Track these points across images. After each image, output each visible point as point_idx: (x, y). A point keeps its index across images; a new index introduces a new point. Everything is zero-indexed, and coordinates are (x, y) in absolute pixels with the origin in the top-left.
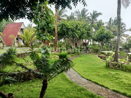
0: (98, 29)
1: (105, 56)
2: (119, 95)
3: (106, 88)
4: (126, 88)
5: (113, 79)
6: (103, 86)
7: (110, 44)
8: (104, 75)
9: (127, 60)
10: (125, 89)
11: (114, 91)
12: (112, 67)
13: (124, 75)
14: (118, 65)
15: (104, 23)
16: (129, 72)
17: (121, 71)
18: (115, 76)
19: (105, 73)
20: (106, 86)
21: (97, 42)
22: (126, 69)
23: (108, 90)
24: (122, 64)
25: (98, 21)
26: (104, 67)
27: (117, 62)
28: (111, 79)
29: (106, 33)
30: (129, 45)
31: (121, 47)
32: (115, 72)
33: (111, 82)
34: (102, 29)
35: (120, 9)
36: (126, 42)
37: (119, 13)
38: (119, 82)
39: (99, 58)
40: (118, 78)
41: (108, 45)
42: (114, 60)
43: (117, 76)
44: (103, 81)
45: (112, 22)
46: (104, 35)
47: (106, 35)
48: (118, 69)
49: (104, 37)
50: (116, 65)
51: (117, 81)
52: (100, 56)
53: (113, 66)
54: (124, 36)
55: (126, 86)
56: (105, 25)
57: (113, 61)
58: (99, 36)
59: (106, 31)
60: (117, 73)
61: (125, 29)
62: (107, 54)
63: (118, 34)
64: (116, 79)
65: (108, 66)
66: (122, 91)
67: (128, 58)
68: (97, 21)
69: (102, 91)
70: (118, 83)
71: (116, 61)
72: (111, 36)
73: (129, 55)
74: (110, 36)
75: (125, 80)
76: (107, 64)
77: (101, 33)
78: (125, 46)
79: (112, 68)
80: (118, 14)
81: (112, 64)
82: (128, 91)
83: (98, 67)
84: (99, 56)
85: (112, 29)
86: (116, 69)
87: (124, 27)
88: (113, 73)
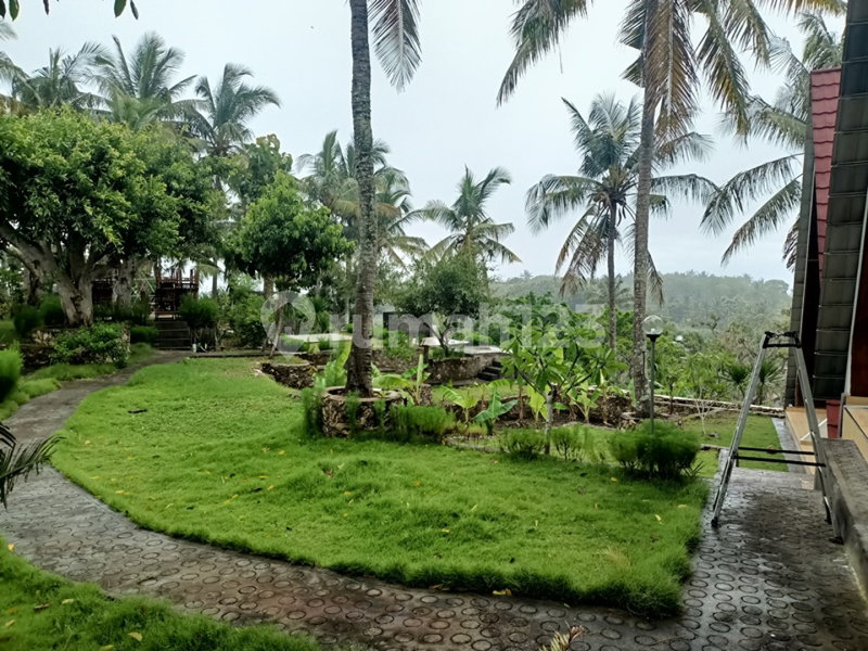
0: (256, 195)
1: (306, 363)
2: (364, 588)
3: (301, 563)
4: (406, 535)
5: (339, 500)
6: (281, 558)
7: (332, 291)
8: (294, 485)
9: (419, 377)
10: (400, 544)
11: (340, 570)
12: (339, 426)
13: (397, 462)
14: (368, 412)
15: (290, 160)
16: (423, 443)
17: (383, 445)
18: (352, 481)
19: (296, 473)
20: (296, 552)
21: (252, 275)
22: (409, 429)
23: (306, 572)
24: (388, 403)
25: (255, 142)
26: (293, 437)
27: (366, 392)
28: (328, 502)
29: (307, 223)
30: (426, 294)
31: (392, 309)
32: (352, 458)
33: (330, 518)
34: (282, 199)
35: (367, 85)
36: (415, 279)
37: (361, 108)
38: (369, 510)
39: (269, 380)
40: (368, 487)
41: (324, 294)
42: (350, 387)
43: (363, 478)
44: (283, 523)
45: (338, 160)
46: (296, 234)
47: (307, 235)
48: (370, 437)
49: (297, 244)
50: (360, 413)
51: (362, 507)
52: (275, 364)
53: (344, 419)
54: (404, 247)
55: (406, 527)
56: (301, 172)
57: (343, 392)
58: (260, 241)
59: (307, 210)
60: (362, 457)
61: (404, 206)
62: (317, 350)
63: (362, 234)
64: (357, 498)
65: (315, 427)
66: (382, 562)
67: (421, 366)
68: (248, 142)
69: (269, 594)
70: (367, 517)
71: (357, 392)
72: (335, 240)
73: (427, 347)
74: (326, 243)
75: (403, 493)
76: (308, 414)
77: (279, 223)
78: (409, 300)
79: (340, 435)
80: (356, 114)
81: (337, 408)
82: (415, 553)
83: (258, 441)
84: (266, 369)
85: (340, 201)
86: (358, 435)
87: (400, 194)
88: (341, 462)
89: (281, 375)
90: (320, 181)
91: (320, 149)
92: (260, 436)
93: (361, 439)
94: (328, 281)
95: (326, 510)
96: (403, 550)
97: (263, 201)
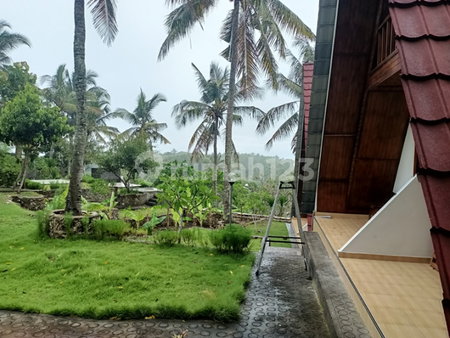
0: (12, 96)
1: (42, 196)
2: (70, 323)
3: (31, 312)
4: (97, 291)
5: (58, 274)
6: (18, 310)
7: (60, 155)
8: (29, 267)
9: (111, 204)
10: (93, 297)
11: (56, 314)
12: (60, 232)
13: (94, 252)
14: (78, 224)
15: (35, 77)
16: (111, 240)
17: (87, 242)
18: (66, 264)
19: (31, 260)
20: (28, 306)
21: (8, 143)
22: (103, 233)
23: (34, 317)
24: (91, 219)
25: (12, 65)
26: (29, 239)
27: (77, 212)
28: (52, 275)
29: (45, 115)
30: (117, 159)
31: (96, 166)
32: (67, 250)
33: (51, 285)
34: (29, 100)
35: (83, 40)
36: (111, 150)
37: (79, 52)
38: (76, 279)
39: (17, 207)
40: (77, 266)
41: (55, 157)
42: (68, 210)
43: (73, 261)
44: (21, 289)
45: (67, 80)
46: (38, 121)
47: (45, 121)
48: (78, 238)
49: (37, 127)
50: (73, 224)
51: (72, 277)
52: (21, 196)
53: (63, 228)
54: (105, 132)
55: (98, 287)
56: (42, 85)
57: (63, 212)
58: (14, 124)
59: (45, 107)
60: (73, 249)
61: (106, 109)
62: (49, 189)
64: (69, 273)
65: (45, 233)
66: (82, 307)
67: (113, 198)
68: (8, 65)
69: (9, 331)
70: (74, 282)
71: (71, 212)
72: (62, 126)
73: (117, 188)
74: (58, 127)
75: (97, 268)
76: (41, 225)
77: (27, 113)
78: (107, 162)
79: (60, 237)
80: (76, 55)
81: (58, 222)
82: (101, 301)
83: (7, 242)
84: (15, 199)
85: (67, 104)
86: (71, 236)
87: (104, 103)
88: (60, 253)
89: (25, 203)
90: (54, 91)
91: (55, 73)
92: (9, 239)
93: (72, 239)
94: (58, 149)
95: (49, 280)
96: (94, 300)
97: (16, 100)
